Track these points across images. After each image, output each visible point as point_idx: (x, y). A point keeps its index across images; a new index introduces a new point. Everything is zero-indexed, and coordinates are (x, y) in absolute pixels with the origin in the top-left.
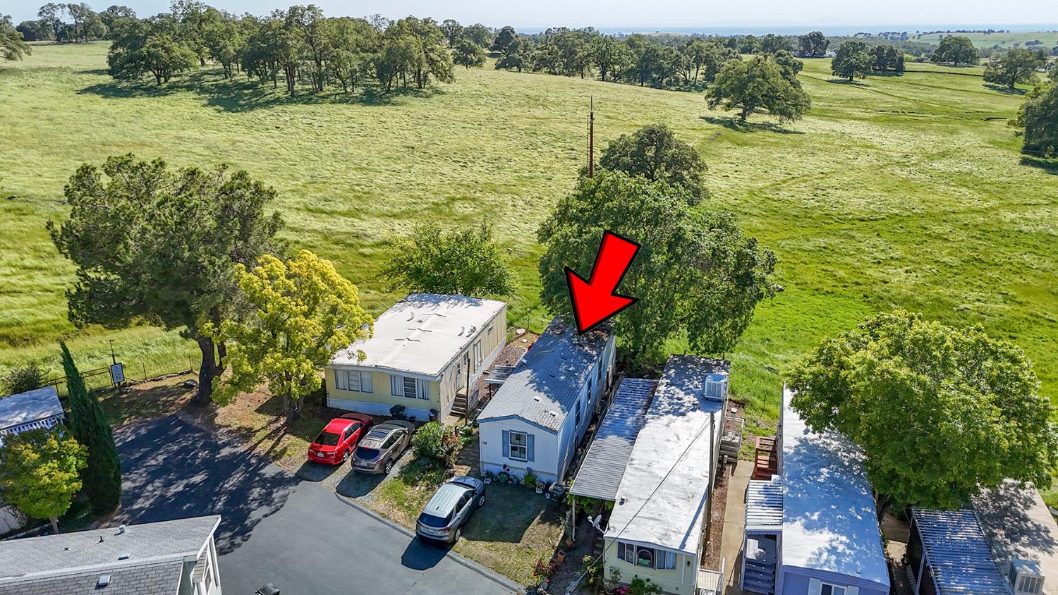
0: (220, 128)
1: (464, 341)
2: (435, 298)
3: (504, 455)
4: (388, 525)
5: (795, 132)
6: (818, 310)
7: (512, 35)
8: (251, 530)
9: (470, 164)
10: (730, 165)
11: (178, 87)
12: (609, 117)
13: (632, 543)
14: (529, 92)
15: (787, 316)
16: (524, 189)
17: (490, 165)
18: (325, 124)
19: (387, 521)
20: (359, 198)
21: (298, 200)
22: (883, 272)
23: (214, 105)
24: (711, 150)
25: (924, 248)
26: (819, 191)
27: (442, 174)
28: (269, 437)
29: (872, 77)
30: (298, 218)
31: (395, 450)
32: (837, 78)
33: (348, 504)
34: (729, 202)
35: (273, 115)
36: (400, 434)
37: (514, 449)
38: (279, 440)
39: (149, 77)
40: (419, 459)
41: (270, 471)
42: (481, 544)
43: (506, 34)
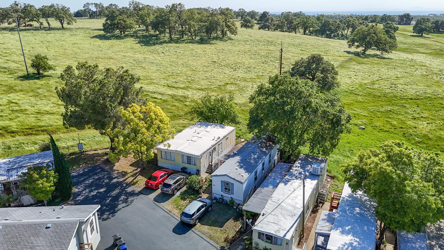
0: (141, 52)
1: (214, 142)
2: (207, 124)
3: (222, 191)
4: (171, 215)
5: (389, 59)
6: (379, 138)
7: (267, 15)
8: (116, 212)
9: (237, 69)
10: (353, 72)
11: (128, 36)
12: (302, 50)
13: (263, 233)
14: (269, 39)
15: (364, 140)
16: (258, 80)
17: (246, 70)
18: (182, 52)
19: (171, 214)
20: (189, 82)
21: (165, 82)
22: (416, 123)
23: (140, 43)
24: (346, 66)
25: (439, 113)
26: (393, 85)
27: (225, 73)
28: (132, 176)
29: (432, 34)
30: (163, 89)
31: (179, 185)
32: (415, 34)
33: (157, 205)
34: (349, 89)
35: (162, 48)
36: (182, 179)
37: (226, 189)
38: (136, 178)
39: (117, 32)
40: (188, 190)
41: (129, 190)
42: (206, 227)
43: (265, 15)
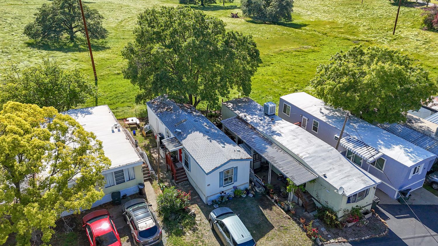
3: (220, 187)
13: (358, 192)
37: (226, 180)
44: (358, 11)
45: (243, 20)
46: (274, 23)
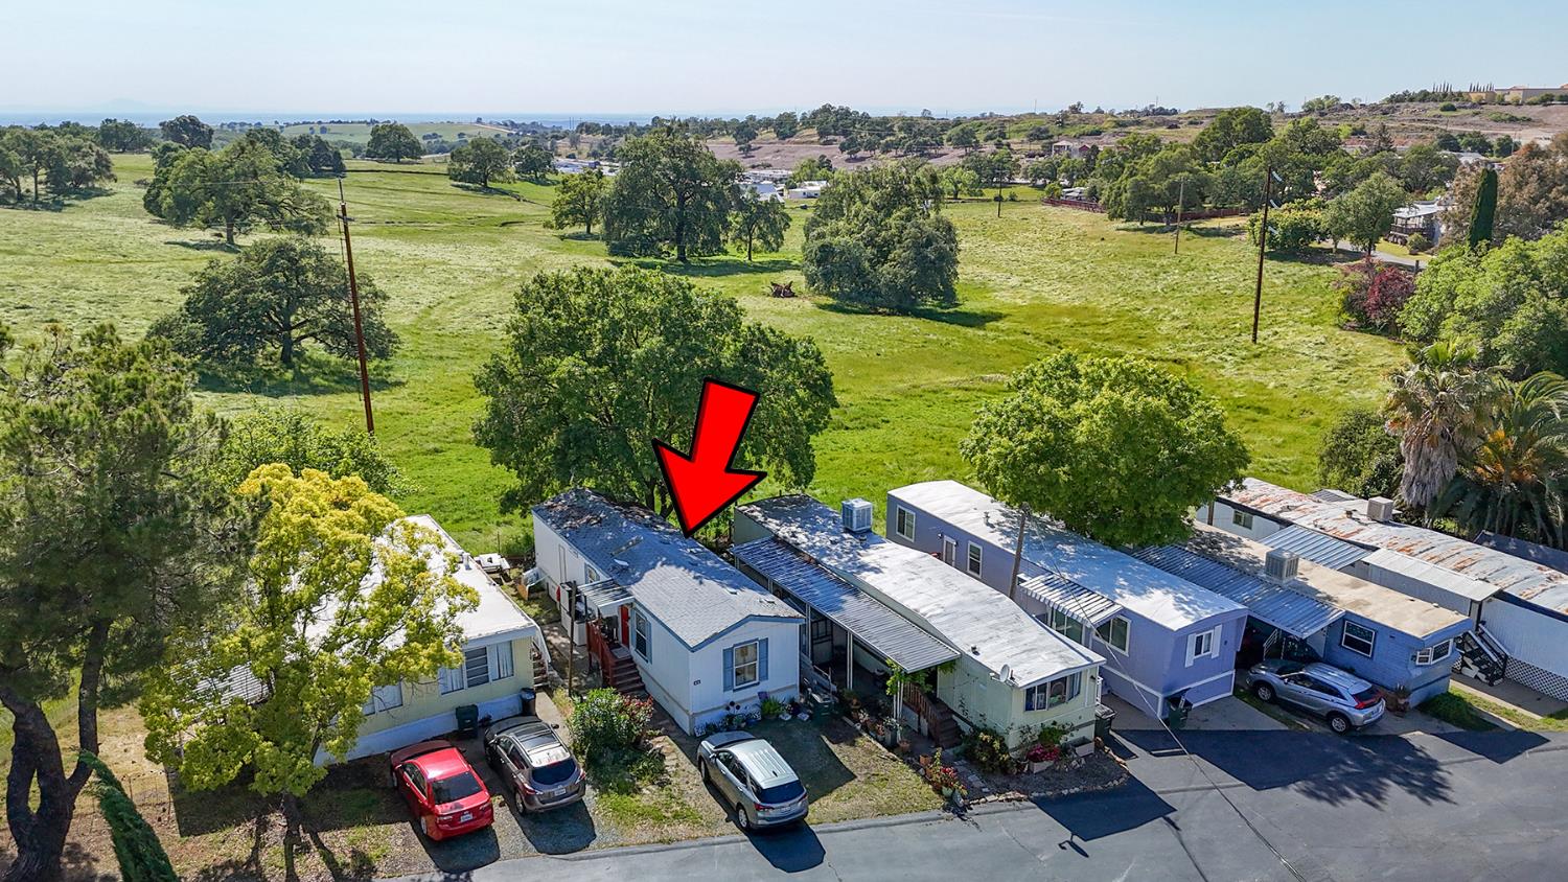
3: (725, 689)
13: (1046, 681)
37: (739, 673)
44: (1162, 275)
45: (808, 304)
46: (904, 312)
